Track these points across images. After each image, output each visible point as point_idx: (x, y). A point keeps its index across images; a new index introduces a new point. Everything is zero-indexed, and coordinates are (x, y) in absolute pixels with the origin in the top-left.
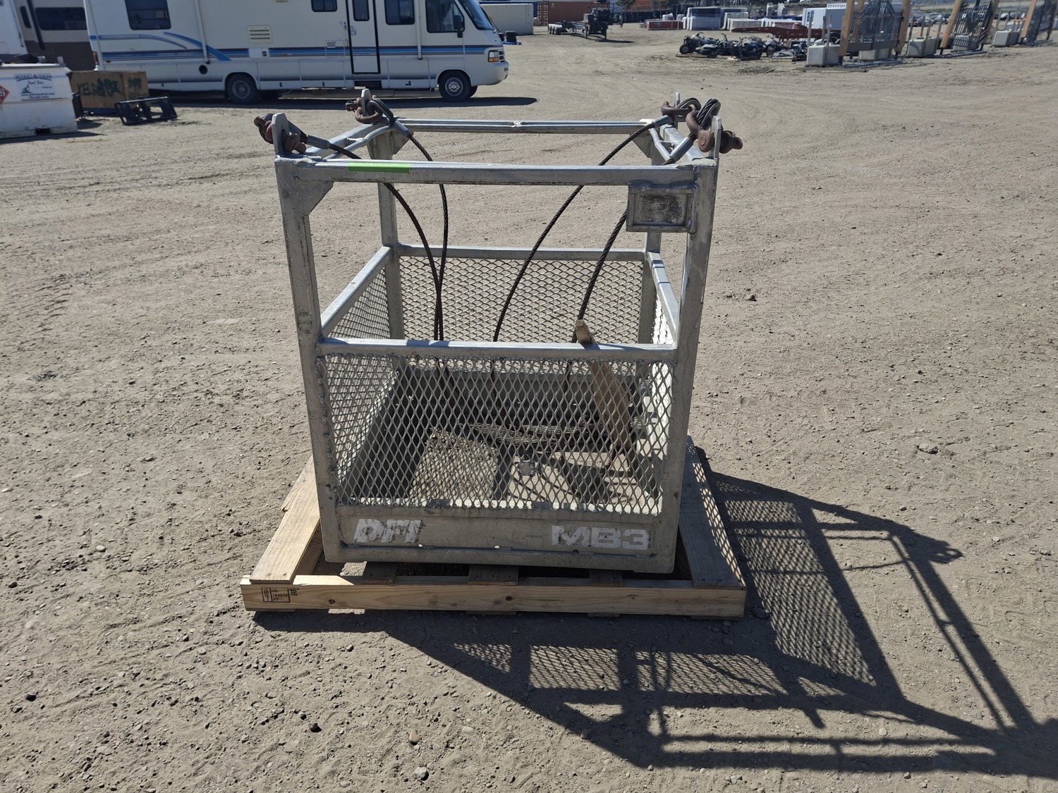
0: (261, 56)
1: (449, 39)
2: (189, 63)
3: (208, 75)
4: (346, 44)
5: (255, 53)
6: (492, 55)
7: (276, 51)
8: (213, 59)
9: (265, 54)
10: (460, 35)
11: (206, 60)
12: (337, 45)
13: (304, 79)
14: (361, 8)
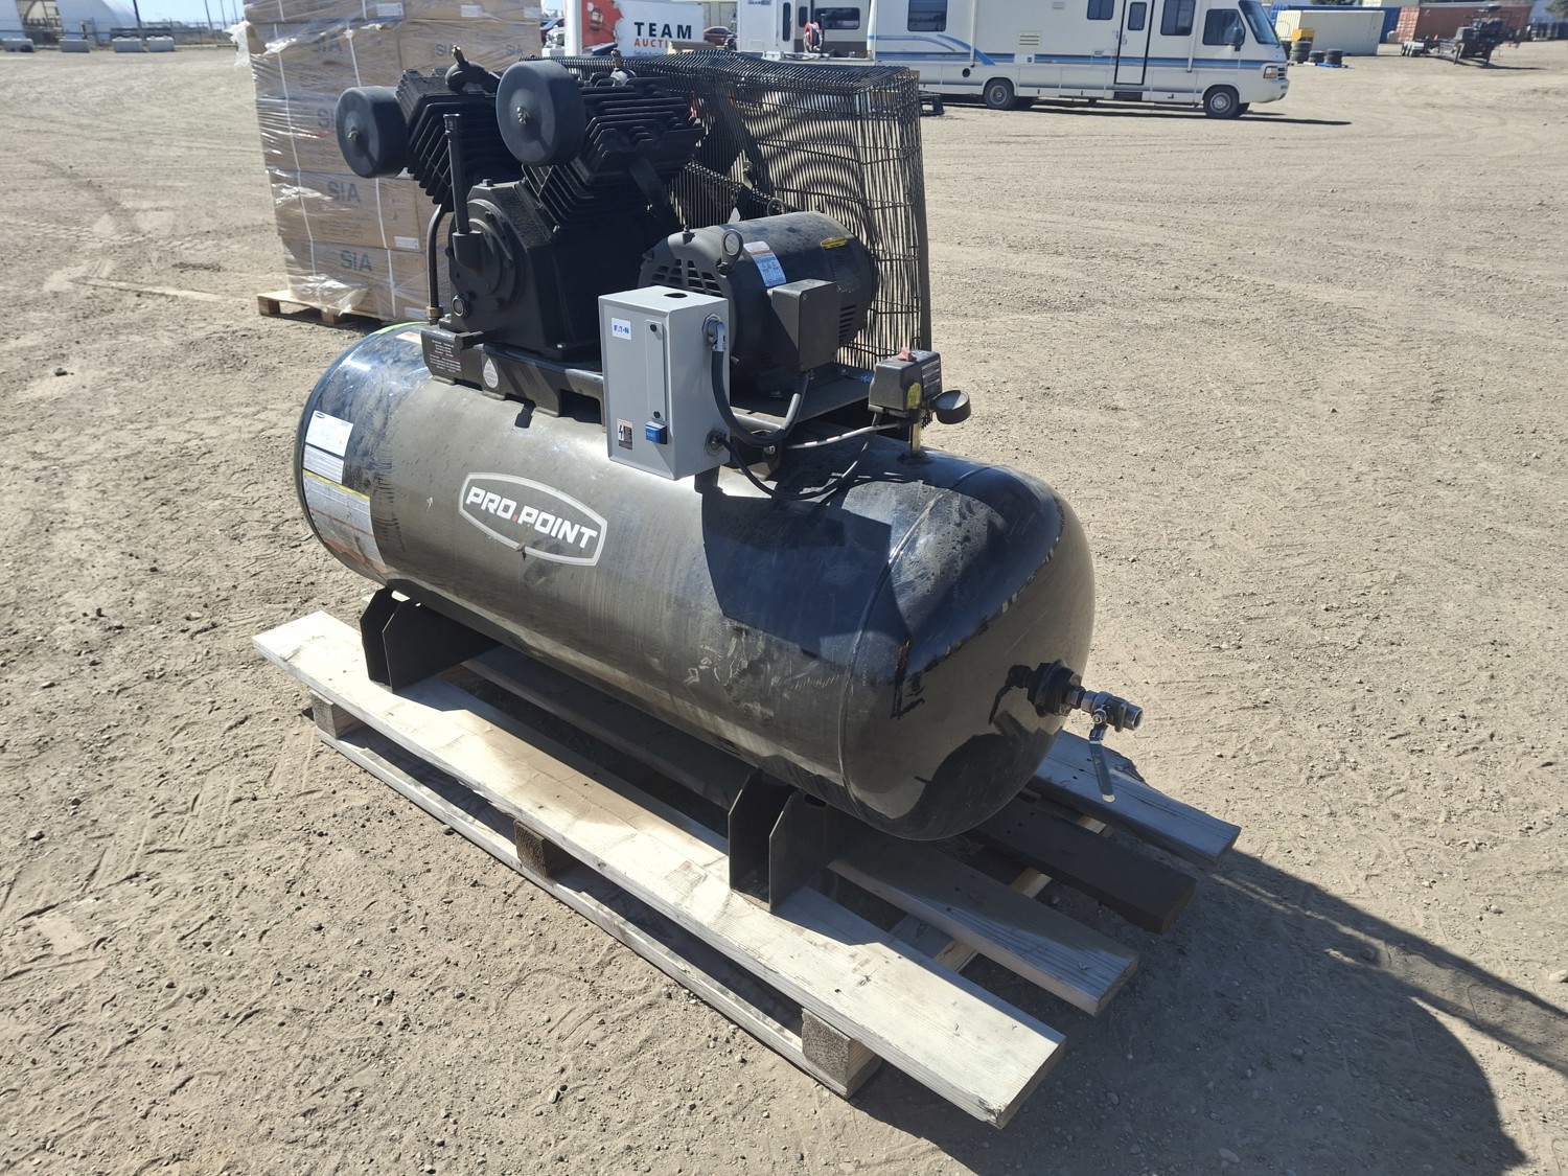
0: (1025, 62)
1: (1227, 52)
2: (954, 65)
3: (970, 79)
4: (1115, 54)
5: (1020, 59)
6: (1269, 71)
7: (1041, 58)
8: (979, 63)
9: (1030, 60)
10: (1238, 49)
11: (972, 63)
12: (1104, 54)
13: (1064, 86)
14: (1137, 19)
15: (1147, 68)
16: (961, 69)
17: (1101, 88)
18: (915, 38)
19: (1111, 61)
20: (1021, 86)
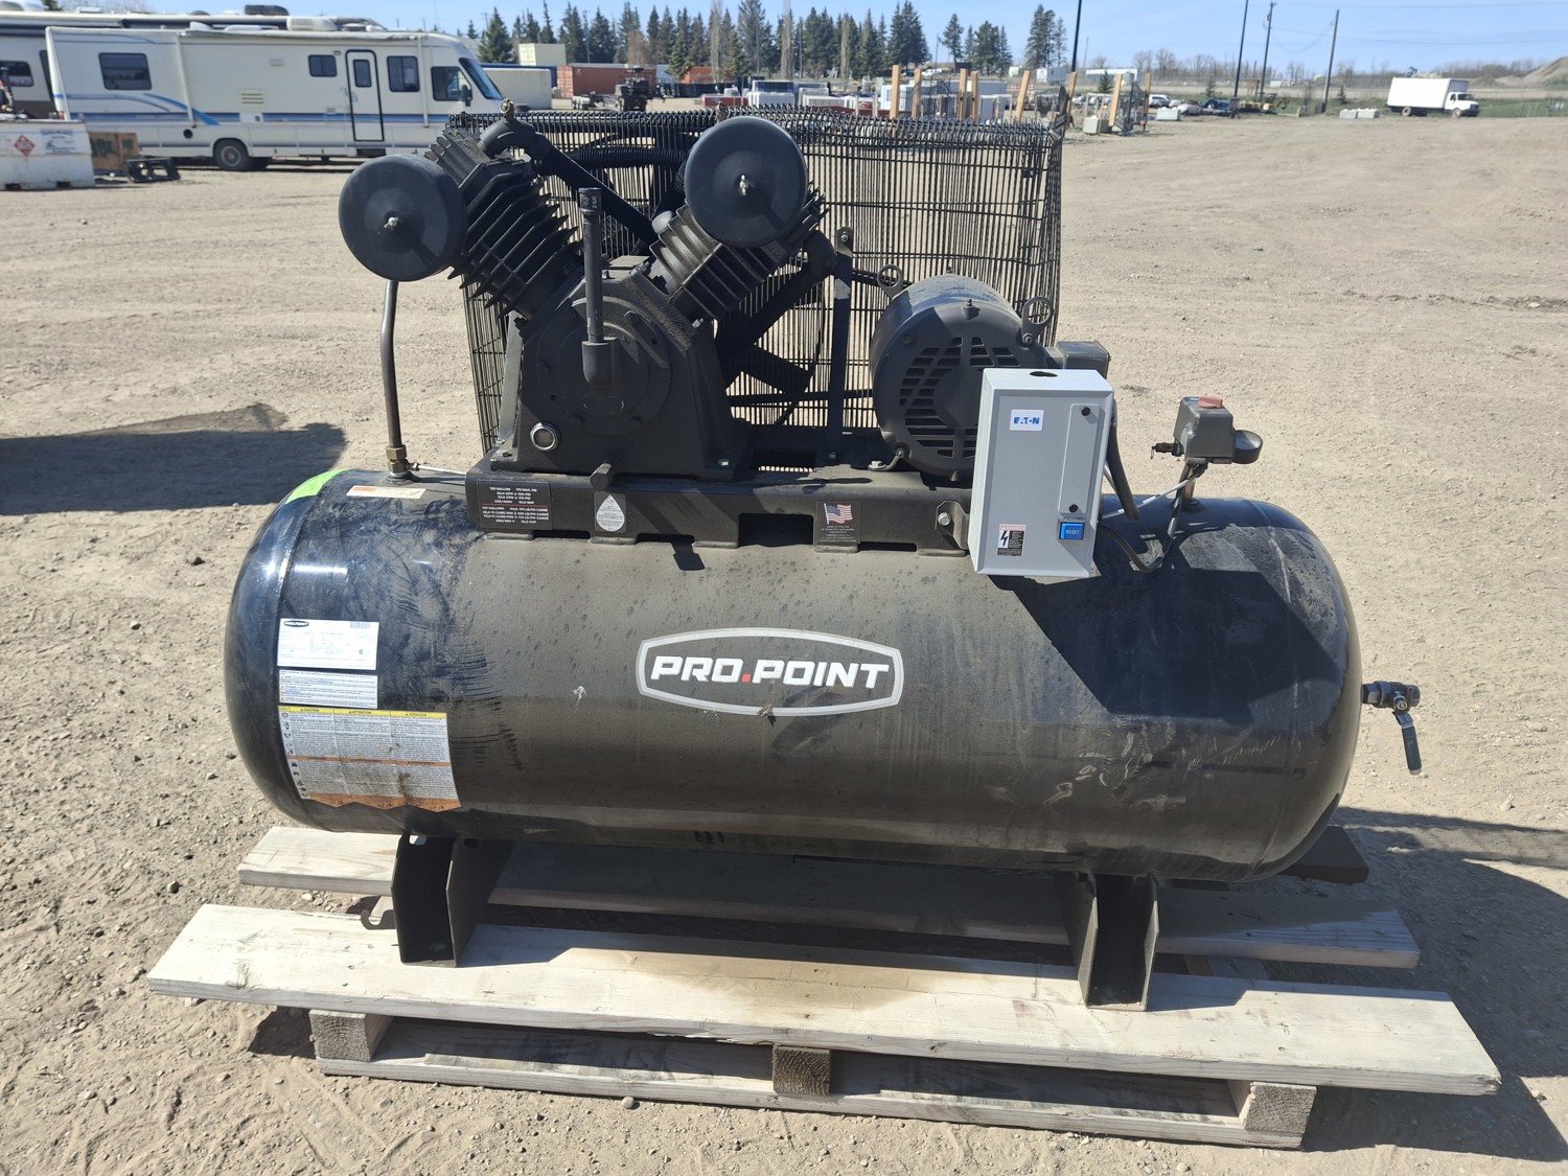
0: (253, 120)
2: (172, 126)
3: (192, 140)
4: (349, 111)
5: (247, 118)
7: (269, 116)
8: (200, 123)
9: (258, 119)
11: (192, 123)
12: (337, 111)
13: (301, 146)
14: (362, 76)
15: (385, 124)
16: (182, 130)
17: (342, 146)
18: (116, 97)
19: (346, 118)
20: (255, 146)
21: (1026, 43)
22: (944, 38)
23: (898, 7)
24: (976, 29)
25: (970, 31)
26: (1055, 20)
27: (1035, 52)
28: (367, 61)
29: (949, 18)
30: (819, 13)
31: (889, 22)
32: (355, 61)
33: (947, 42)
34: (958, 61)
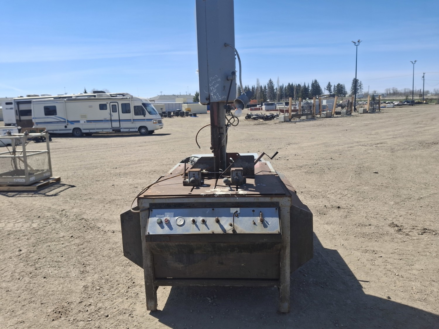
0: (83, 123)
1: (141, 117)
2: (61, 125)
3: (67, 128)
4: (110, 119)
6: (154, 122)
7: (88, 121)
8: (69, 124)
9: (85, 122)
10: (144, 116)
11: (67, 124)
12: (107, 119)
13: (97, 129)
14: (114, 109)
15: (121, 123)
16: (64, 126)
17: (108, 129)
18: (48, 118)
19: (109, 121)
20: (84, 129)
21: (351, 88)
22: (326, 88)
23: (313, 81)
24: (336, 85)
25: (334, 86)
26: (359, 82)
27: (353, 90)
28: (116, 105)
29: (328, 83)
30: (291, 84)
31: (310, 85)
32: (112, 105)
33: (327, 89)
34: (331, 94)
